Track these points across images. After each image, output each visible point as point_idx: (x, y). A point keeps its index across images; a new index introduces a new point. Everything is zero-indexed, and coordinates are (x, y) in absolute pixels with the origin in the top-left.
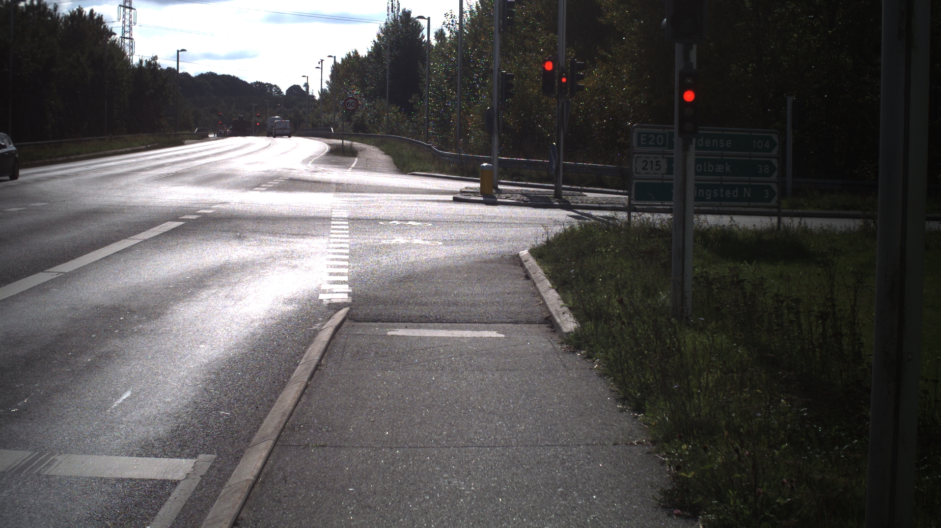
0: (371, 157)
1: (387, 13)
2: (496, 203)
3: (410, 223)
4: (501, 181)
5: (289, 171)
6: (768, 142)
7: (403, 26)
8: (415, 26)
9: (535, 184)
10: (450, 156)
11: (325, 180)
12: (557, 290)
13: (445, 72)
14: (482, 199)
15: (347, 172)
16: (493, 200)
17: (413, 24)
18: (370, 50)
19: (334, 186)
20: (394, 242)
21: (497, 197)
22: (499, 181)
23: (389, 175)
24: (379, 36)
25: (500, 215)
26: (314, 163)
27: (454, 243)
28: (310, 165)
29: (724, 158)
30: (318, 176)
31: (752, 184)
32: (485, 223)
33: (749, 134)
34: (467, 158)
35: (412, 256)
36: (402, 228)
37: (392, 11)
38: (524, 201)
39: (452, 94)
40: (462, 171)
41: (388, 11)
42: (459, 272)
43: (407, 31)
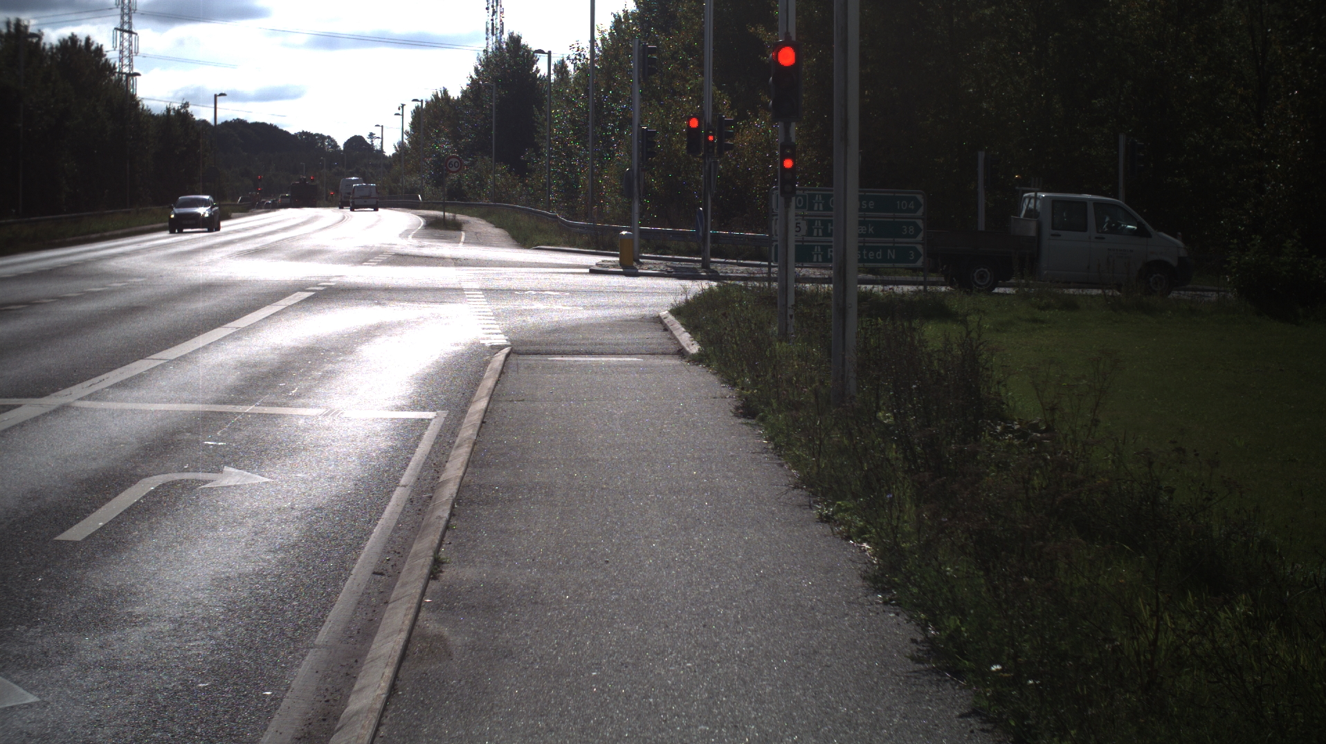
0: (480, 231)
1: (485, 36)
2: (636, 275)
3: (546, 292)
4: (643, 255)
5: (389, 246)
6: (912, 202)
7: (510, 56)
8: (528, 56)
9: (683, 257)
10: (581, 226)
11: (437, 255)
12: (690, 333)
13: (570, 121)
14: (622, 270)
15: (459, 247)
16: (634, 271)
17: (523, 54)
18: (465, 89)
19: (450, 260)
20: (533, 307)
21: (638, 268)
22: (640, 255)
23: (509, 250)
24: (476, 70)
25: (641, 286)
26: (414, 237)
27: (594, 308)
28: (411, 239)
29: (866, 219)
30: (426, 251)
31: (896, 245)
32: (626, 292)
33: (892, 194)
34: (602, 228)
35: (556, 317)
36: (540, 297)
37: (493, 34)
38: (668, 272)
39: (579, 149)
40: (595, 243)
41: (487, 34)
42: (602, 327)
43: (516, 63)
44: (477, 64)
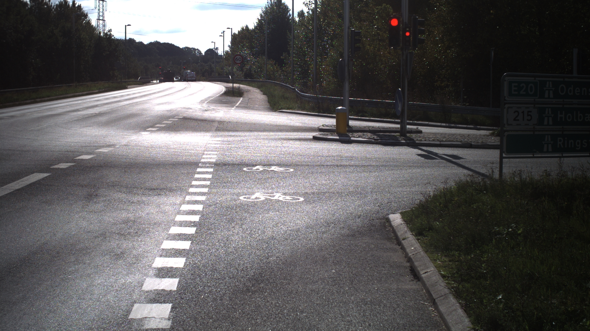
0: (252, 97)
2: (350, 142)
3: (273, 168)
7: (277, 9)
8: (285, 8)
10: (309, 97)
14: (338, 138)
15: (231, 110)
16: (348, 138)
17: (283, 7)
18: (256, 25)
20: (252, 198)
21: (351, 135)
22: (348, 116)
24: (261, 16)
26: (208, 103)
27: (315, 198)
28: (204, 105)
30: (207, 115)
32: (344, 166)
34: (322, 98)
36: (265, 176)
38: (375, 139)
39: (310, 52)
43: (280, 12)
44: (262, 12)
